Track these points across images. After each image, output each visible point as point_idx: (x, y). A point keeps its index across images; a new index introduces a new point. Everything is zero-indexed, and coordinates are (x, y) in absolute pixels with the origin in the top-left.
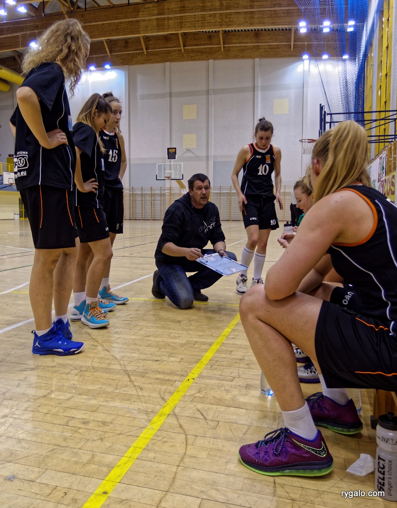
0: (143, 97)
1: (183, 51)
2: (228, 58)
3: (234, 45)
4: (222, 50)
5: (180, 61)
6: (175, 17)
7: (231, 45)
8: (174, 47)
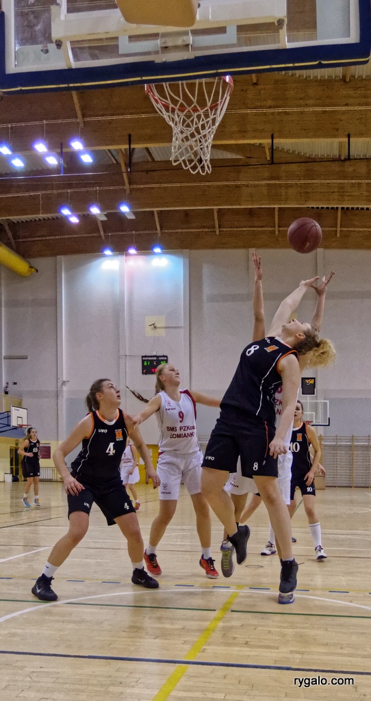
0: (213, 299)
1: (277, 233)
2: (346, 248)
3: (355, 229)
4: (338, 235)
5: (272, 247)
6: (296, 184)
7: (351, 229)
8: (263, 227)
